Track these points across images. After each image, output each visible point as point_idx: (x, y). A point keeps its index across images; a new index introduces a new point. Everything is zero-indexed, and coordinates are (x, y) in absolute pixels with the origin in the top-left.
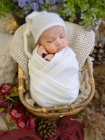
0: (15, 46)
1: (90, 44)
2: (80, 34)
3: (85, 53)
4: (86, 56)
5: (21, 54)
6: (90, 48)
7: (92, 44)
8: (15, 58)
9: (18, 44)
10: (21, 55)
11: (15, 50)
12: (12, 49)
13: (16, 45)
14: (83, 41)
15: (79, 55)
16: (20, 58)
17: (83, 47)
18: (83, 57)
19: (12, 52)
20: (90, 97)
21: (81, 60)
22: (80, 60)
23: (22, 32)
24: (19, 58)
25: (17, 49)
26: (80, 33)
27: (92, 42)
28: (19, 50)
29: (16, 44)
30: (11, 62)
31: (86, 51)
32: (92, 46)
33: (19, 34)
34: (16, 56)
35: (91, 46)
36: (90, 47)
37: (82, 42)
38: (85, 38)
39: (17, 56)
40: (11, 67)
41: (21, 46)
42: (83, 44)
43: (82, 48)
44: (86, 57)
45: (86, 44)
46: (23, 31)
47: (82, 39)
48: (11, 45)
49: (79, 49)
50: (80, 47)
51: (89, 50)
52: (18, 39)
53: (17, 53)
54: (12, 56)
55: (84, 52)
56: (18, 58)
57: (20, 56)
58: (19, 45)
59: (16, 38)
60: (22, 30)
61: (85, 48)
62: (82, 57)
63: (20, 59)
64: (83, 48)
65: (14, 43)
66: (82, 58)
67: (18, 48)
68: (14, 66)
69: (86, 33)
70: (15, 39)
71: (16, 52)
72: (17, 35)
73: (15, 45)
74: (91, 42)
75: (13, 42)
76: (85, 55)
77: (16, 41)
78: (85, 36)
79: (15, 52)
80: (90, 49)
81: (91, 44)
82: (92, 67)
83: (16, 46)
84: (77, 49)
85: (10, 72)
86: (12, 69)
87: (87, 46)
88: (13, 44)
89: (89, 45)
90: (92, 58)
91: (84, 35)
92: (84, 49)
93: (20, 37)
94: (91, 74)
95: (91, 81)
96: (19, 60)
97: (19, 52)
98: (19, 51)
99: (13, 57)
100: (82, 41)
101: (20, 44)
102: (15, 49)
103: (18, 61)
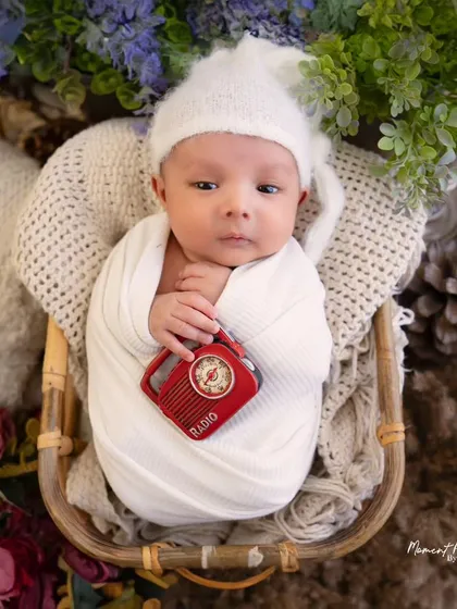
0: (37, 232)
1: (403, 235)
2: (357, 185)
3: (375, 279)
4: (376, 291)
5: (63, 271)
6: (402, 256)
7: (412, 239)
8: (36, 289)
9: (55, 221)
10: (63, 278)
11: (36, 254)
12: (21, 246)
13: (45, 226)
14: (371, 219)
15: (346, 279)
16: (59, 290)
17: (370, 246)
18: (362, 295)
19: (22, 259)
20: (377, 517)
21: (347, 309)
22: (344, 306)
23: (78, 164)
24: (56, 293)
25: (49, 248)
26: (359, 181)
27: (416, 231)
28: (59, 253)
29: (45, 218)
30: (20, 306)
31: (382, 270)
32: (413, 249)
33: (61, 173)
34: (42, 283)
35: (407, 248)
36: (401, 250)
37: (366, 222)
38: (383, 206)
39: (44, 280)
40: (19, 329)
41: (68, 232)
42: (367, 233)
43: (363, 248)
44: (378, 301)
45: (383, 235)
46: (85, 157)
47: (367, 206)
48: (19, 222)
49: (347, 255)
50: (356, 245)
51: (396, 265)
52: (56, 196)
53: (47, 267)
54: (23, 278)
55: (367, 274)
56: (49, 291)
57: (59, 281)
58: (59, 226)
59: (45, 190)
60: (78, 153)
61: (379, 255)
62: (357, 293)
63: (58, 295)
64: (367, 250)
65: (35, 217)
66: (358, 298)
67: (52, 243)
68: (30, 327)
69: (385, 185)
70: (44, 196)
71: (43, 262)
72: (54, 179)
73: (38, 225)
74: (408, 226)
75: (31, 208)
76: (371, 290)
77: (46, 206)
78: (382, 194)
79: (36, 261)
80: (400, 260)
81: (409, 236)
82: (401, 356)
83: (44, 233)
84: (339, 251)
85: (8, 353)
86: (18, 339)
87: (388, 243)
88: (29, 222)
89: (399, 243)
90: (405, 314)
91: (379, 191)
92: (372, 259)
93: (67, 185)
94: (390, 397)
95: (388, 434)
96: (56, 299)
97: (57, 263)
98: (56, 256)
99: (25, 284)
100: (364, 215)
101: (61, 222)
102: (35, 247)
103: (48, 304)
